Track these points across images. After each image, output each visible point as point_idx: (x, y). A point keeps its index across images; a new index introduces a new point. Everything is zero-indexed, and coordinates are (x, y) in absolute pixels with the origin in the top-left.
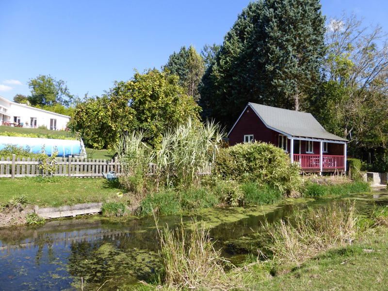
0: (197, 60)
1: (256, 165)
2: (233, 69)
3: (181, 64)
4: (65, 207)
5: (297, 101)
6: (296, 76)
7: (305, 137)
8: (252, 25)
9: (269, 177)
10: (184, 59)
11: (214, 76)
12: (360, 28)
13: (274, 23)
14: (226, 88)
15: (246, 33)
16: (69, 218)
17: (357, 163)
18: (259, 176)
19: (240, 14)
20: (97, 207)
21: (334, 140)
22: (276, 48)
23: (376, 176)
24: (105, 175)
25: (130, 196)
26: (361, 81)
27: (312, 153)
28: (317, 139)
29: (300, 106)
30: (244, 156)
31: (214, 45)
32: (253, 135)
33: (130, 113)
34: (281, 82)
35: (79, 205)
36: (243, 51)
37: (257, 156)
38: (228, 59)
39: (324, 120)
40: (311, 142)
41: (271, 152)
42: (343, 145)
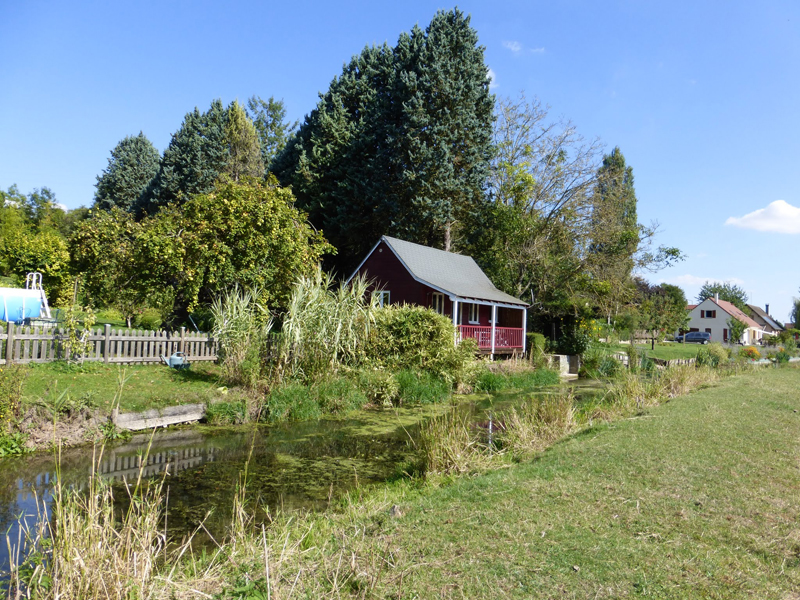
0: (247, 131)
1: (409, 342)
2: (337, 166)
3: (211, 136)
4: (152, 413)
5: (448, 233)
6: (451, 193)
7: (473, 299)
8: (375, 92)
9: (430, 361)
10: (220, 126)
11: (301, 175)
12: (545, 123)
13: (419, 99)
14: (323, 200)
15: (361, 104)
16: (160, 429)
17: (541, 340)
18: (416, 360)
19: (347, 65)
20: (196, 410)
21: (504, 303)
22: (422, 143)
23: (564, 359)
24: (167, 360)
25: (239, 394)
26: (544, 209)
27: (477, 323)
28: (489, 301)
29: (453, 242)
30: (390, 327)
31: (271, 100)
32: (389, 292)
33: (221, 253)
34: (429, 201)
35: (169, 409)
36: (358, 136)
37: (412, 328)
38: (328, 146)
39: (489, 267)
40: (476, 305)
41: (434, 323)
42: (522, 311)
